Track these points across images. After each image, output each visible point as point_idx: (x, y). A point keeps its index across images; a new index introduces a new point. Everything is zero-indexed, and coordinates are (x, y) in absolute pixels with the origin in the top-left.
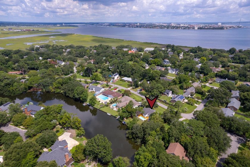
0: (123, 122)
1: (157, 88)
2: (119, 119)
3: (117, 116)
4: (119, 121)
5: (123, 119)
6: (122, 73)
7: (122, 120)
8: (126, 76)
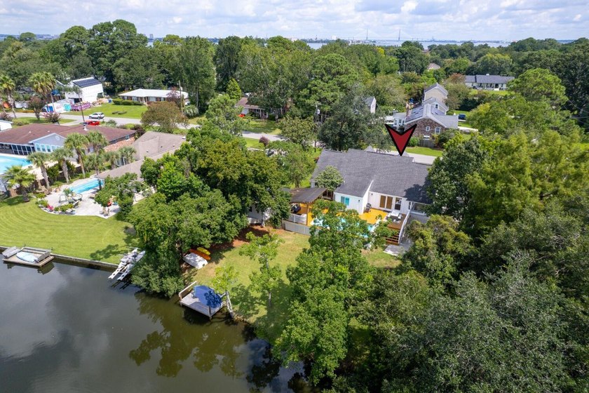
0: (188, 301)
1: (328, 71)
2: (138, 280)
3: (110, 251)
4: (145, 292)
5: (178, 267)
6: (120, 73)
7: (170, 284)
8: (139, 84)
